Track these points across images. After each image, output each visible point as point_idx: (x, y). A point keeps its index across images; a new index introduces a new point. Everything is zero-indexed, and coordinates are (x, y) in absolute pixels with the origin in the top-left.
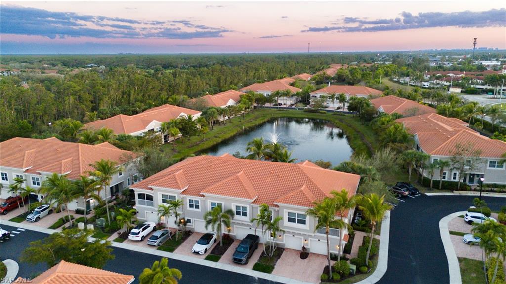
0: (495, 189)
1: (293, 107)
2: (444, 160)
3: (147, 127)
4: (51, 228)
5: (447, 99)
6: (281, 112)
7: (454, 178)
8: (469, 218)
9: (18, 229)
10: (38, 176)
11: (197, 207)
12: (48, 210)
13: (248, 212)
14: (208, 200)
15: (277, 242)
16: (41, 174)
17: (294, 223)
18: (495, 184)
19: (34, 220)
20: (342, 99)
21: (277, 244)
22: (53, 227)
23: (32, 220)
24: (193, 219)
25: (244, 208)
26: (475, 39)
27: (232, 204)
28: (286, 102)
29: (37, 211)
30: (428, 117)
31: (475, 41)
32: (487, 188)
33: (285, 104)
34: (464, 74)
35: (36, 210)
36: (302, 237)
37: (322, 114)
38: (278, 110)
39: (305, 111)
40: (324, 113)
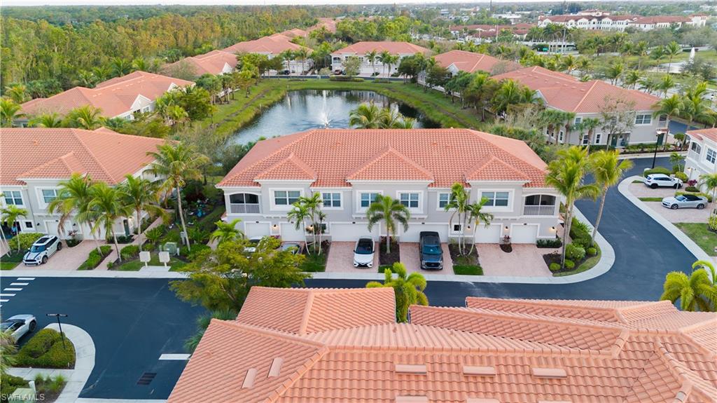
0: (646, 150)
1: (309, 75)
2: (593, 119)
3: (133, 106)
4: (82, 268)
5: (518, 54)
6: (297, 82)
7: (598, 141)
8: (653, 182)
9: (19, 279)
10: (20, 188)
11: (337, 204)
12: (55, 244)
13: (421, 201)
14: (357, 191)
15: (466, 236)
16: (26, 184)
17: (491, 207)
18: (642, 144)
19: (41, 260)
20: (386, 59)
21: (467, 239)
22: (87, 266)
23: (37, 262)
24: (330, 223)
25: (416, 196)
27: (397, 191)
28: (297, 68)
29: (37, 247)
30: (533, 70)
32: (633, 150)
33: (294, 72)
34: (494, 28)
35: (35, 244)
36: (502, 224)
37: (359, 83)
38: (291, 81)
39: (333, 80)
40: (362, 81)
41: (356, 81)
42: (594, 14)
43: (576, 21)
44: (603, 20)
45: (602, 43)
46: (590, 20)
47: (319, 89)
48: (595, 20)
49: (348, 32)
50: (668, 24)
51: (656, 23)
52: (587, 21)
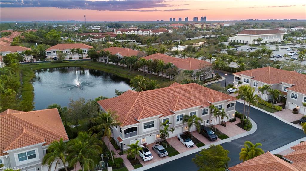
13: (197, 114)
15: (210, 124)
26: (85, 15)
31: (85, 17)
37: (66, 63)
38: (29, 65)
39: (52, 63)
40: (68, 62)
41: (66, 62)
42: (135, 29)
43: (130, 31)
44: (139, 31)
45: (152, 41)
46: (134, 31)
47: (45, 68)
48: (136, 31)
49: (32, 38)
50: (163, 32)
51: (159, 32)
52: (133, 31)
